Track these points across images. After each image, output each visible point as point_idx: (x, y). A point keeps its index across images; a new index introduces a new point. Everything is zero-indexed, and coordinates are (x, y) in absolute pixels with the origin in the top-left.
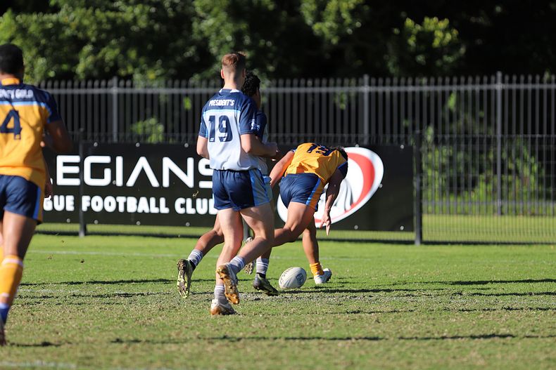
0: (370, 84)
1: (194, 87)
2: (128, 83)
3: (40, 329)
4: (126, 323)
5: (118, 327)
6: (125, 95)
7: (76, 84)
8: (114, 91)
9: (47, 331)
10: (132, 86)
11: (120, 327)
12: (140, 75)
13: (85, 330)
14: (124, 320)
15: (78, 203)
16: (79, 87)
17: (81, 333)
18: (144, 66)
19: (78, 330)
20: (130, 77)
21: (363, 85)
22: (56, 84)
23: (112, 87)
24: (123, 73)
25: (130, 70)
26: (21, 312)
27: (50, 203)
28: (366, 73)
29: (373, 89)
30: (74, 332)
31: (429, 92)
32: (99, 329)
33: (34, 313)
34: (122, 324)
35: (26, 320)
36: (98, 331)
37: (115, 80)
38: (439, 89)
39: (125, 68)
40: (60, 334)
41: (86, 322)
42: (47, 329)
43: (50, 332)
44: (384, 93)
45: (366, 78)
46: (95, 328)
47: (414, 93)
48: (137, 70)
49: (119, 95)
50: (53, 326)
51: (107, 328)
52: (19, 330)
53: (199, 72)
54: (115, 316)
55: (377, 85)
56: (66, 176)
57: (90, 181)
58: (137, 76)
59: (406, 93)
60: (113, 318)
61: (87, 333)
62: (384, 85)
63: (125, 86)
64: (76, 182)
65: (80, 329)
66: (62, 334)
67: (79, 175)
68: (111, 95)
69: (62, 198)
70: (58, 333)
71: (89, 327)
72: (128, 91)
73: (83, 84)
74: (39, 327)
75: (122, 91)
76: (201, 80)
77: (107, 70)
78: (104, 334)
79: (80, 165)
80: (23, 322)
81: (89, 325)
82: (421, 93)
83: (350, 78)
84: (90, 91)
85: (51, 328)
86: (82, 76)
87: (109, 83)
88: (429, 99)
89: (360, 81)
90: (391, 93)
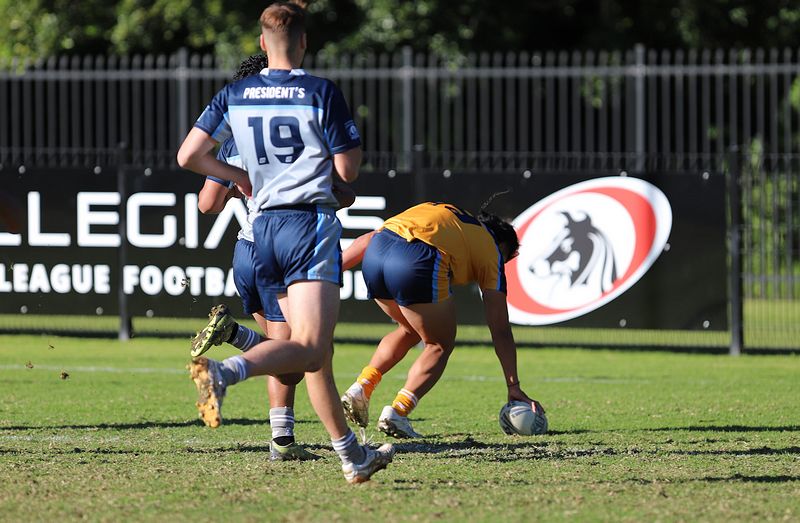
0: (646, 62)
1: (326, 66)
2: (207, 60)
3: (49, 509)
4: (206, 497)
5: (191, 506)
6: (201, 82)
7: (112, 61)
8: (182, 74)
9: (61, 512)
10: (213, 66)
11: (195, 505)
12: (229, 44)
13: (132, 509)
14: (202, 492)
15: (116, 279)
16: (118, 67)
17: (123, 515)
18: (235, 29)
19: (118, 511)
20: (209, 49)
21: (634, 63)
22: (76, 61)
23: (176, 66)
24: (196, 41)
25: (210, 36)
26: (15, 477)
27: (66, 279)
28: (639, 42)
29: (652, 71)
30: (110, 514)
31: (754, 77)
32: (157, 508)
33: (38, 479)
34: (197, 500)
35: (23, 492)
36: (155, 512)
37: (182, 55)
38: (773, 70)
39: (200, 32)
40: (85, 517)
41: (133, 496)
42: (62, 508)
43: (68, 515)
44: (673, 79)
45: (640, 50)
46: (149, 508)
47: (726, 78)
48: (223, 36)
49: (189, 82)
50: (72, 503)
51: (170, 507)
52: (10, 510)
53: (335, 40)
54: (186, 484)
55: (659, 62)
56: (95, 229)
57: (137, 239)
58: (223, 48)
59: (713, 78)
60: (183, 488)
61: (134, 516)
62: (672, 62)
63: (201, 66)
64: (112, 240)
65: (121, 508)
66: (90, 518)
67: (119, 228)
68: (176, 82)
69: (87, 269)
70: (81, 516)
71: (137, 505)
72: (207, 74)
73: (124, 61)
74: (47, 505)
75: (195, 74)
76: (339, 55)
77: (168, 35)
78: (165, 517)
79: (121, 209)
80: (18, 496)
81: (139, 501)
82: (740, 78)
83: (610, 51)
84: (137, 75)
85: (70, 507)
86: (123, 48)
87: (173, 59)
88: (753, 88)
89: (629, 56)
90: (686, 78)
